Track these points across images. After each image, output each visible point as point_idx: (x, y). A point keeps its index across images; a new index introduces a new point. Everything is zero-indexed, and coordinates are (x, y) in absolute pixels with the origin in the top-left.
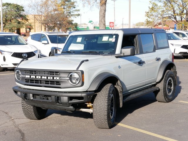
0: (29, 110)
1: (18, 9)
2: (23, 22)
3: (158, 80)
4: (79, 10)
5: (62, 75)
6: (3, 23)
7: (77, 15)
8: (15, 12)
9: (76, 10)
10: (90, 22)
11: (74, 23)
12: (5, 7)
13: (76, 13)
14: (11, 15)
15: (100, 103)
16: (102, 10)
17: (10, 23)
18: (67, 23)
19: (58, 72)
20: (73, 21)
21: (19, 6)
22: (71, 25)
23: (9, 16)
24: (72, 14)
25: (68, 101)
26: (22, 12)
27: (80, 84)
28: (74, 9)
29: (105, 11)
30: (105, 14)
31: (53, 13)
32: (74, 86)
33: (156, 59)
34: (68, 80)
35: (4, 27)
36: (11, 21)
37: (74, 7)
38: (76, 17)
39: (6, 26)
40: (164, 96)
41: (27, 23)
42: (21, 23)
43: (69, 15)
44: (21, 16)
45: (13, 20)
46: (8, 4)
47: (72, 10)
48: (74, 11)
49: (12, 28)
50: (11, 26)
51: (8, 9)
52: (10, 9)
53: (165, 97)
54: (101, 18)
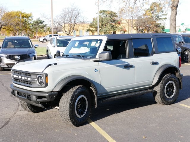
0: (24, 104)
1: (111, 15)
2: (116, 26)
3: (154, 83)
4: (166, 14)
5: (33, 76)
6: (100, 27)
7: (164, 19)
8: (109, 18)
9: (164, 15)
10: (182, 24)
11: (161, 25)
12: (102, 14)
13: (164, 17)
14: (106, 20)
15: (63, 103)
16: (173, 14)
17: (105, 27)
18: (155, 26)
19: (30, 74)
20: (160, 24)
21: (113, 12)
22: (158, 28)
23: (105, 22)
24: (160, 18)
25: (36, 99)
26: (115, 17)
27: (44, 85)
28: (162, 13)
29: (176, 14)
30: (176, 18)
31: (142, 17)
32: (40, 86)
33: (151, 63)
34: (36, 81)
35: (100, 30)
36: (106, 25)
37: (162, 12)
38: (163, 21)
39: (102, 30)
40: (161, 99)
41: (120, 26)
42: (114, 27)
43: (157, 19)
44: (114, 21)
45: (107, 24)
46: (104, 11)
47: (160, 15)
48: (162, 15)
49: (107, 31)
50: (106, 29)
51: (104, 16)
52: (106, 15)
53: (163, 100)
54: (172, 21)
